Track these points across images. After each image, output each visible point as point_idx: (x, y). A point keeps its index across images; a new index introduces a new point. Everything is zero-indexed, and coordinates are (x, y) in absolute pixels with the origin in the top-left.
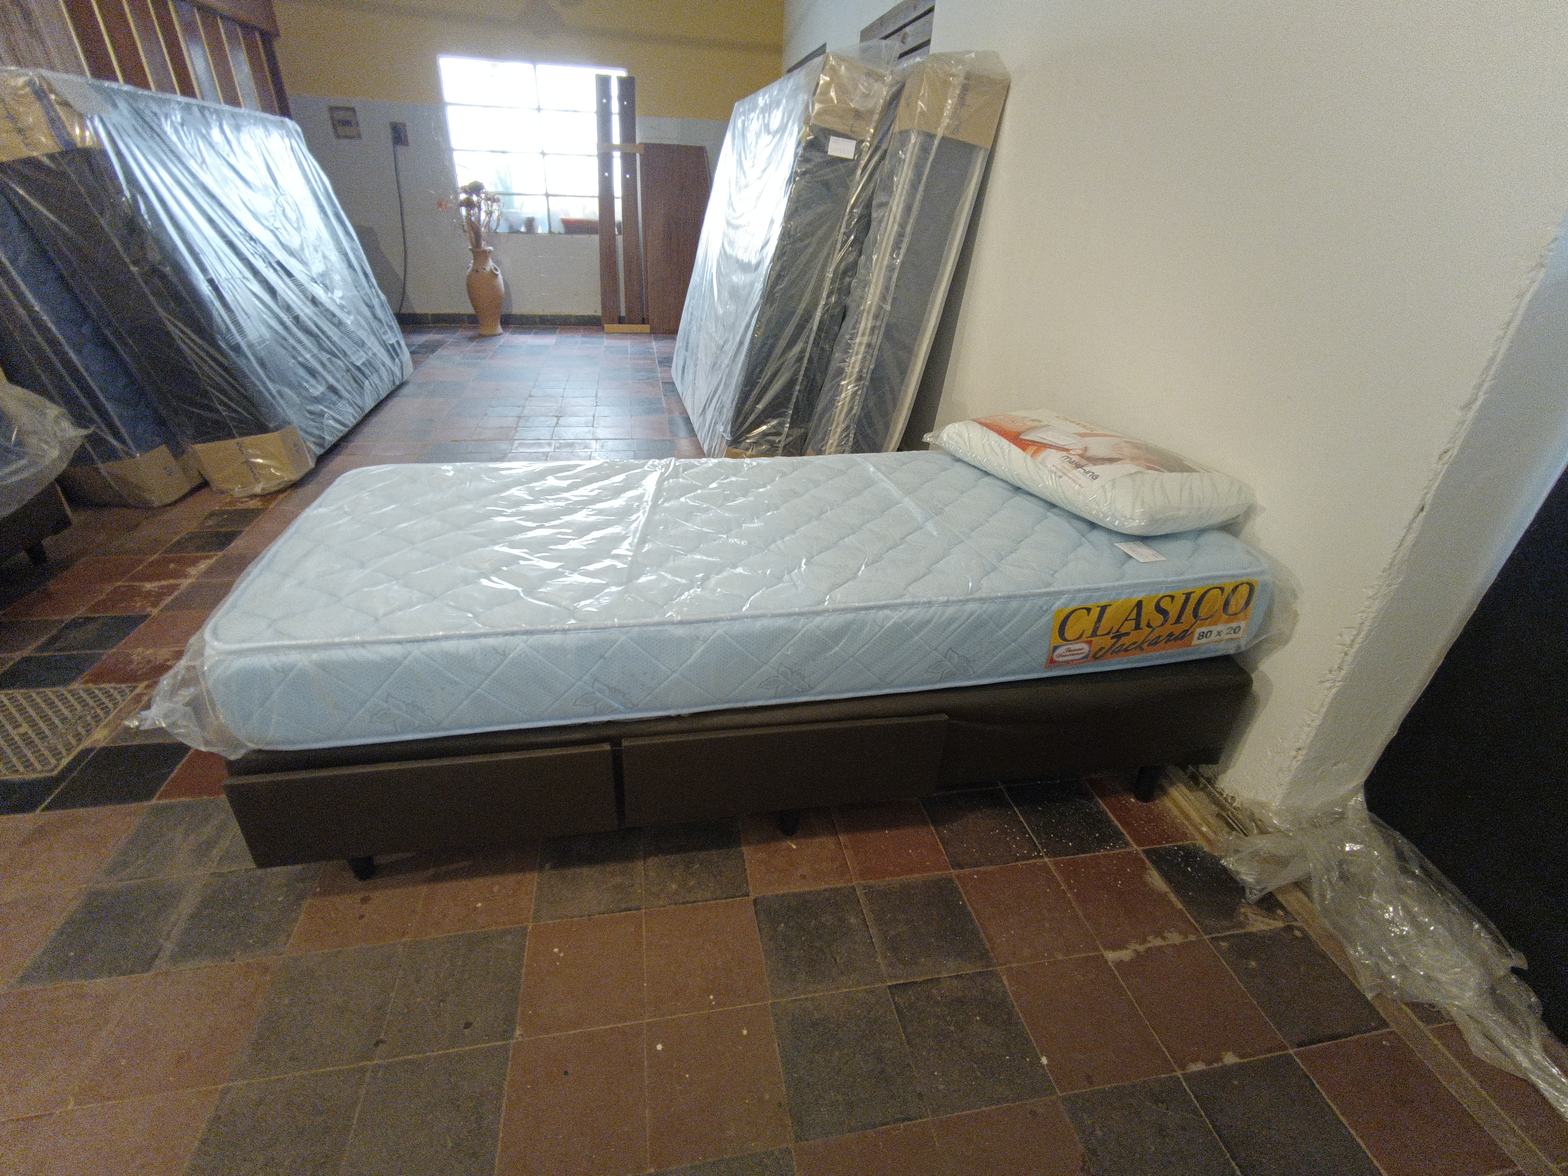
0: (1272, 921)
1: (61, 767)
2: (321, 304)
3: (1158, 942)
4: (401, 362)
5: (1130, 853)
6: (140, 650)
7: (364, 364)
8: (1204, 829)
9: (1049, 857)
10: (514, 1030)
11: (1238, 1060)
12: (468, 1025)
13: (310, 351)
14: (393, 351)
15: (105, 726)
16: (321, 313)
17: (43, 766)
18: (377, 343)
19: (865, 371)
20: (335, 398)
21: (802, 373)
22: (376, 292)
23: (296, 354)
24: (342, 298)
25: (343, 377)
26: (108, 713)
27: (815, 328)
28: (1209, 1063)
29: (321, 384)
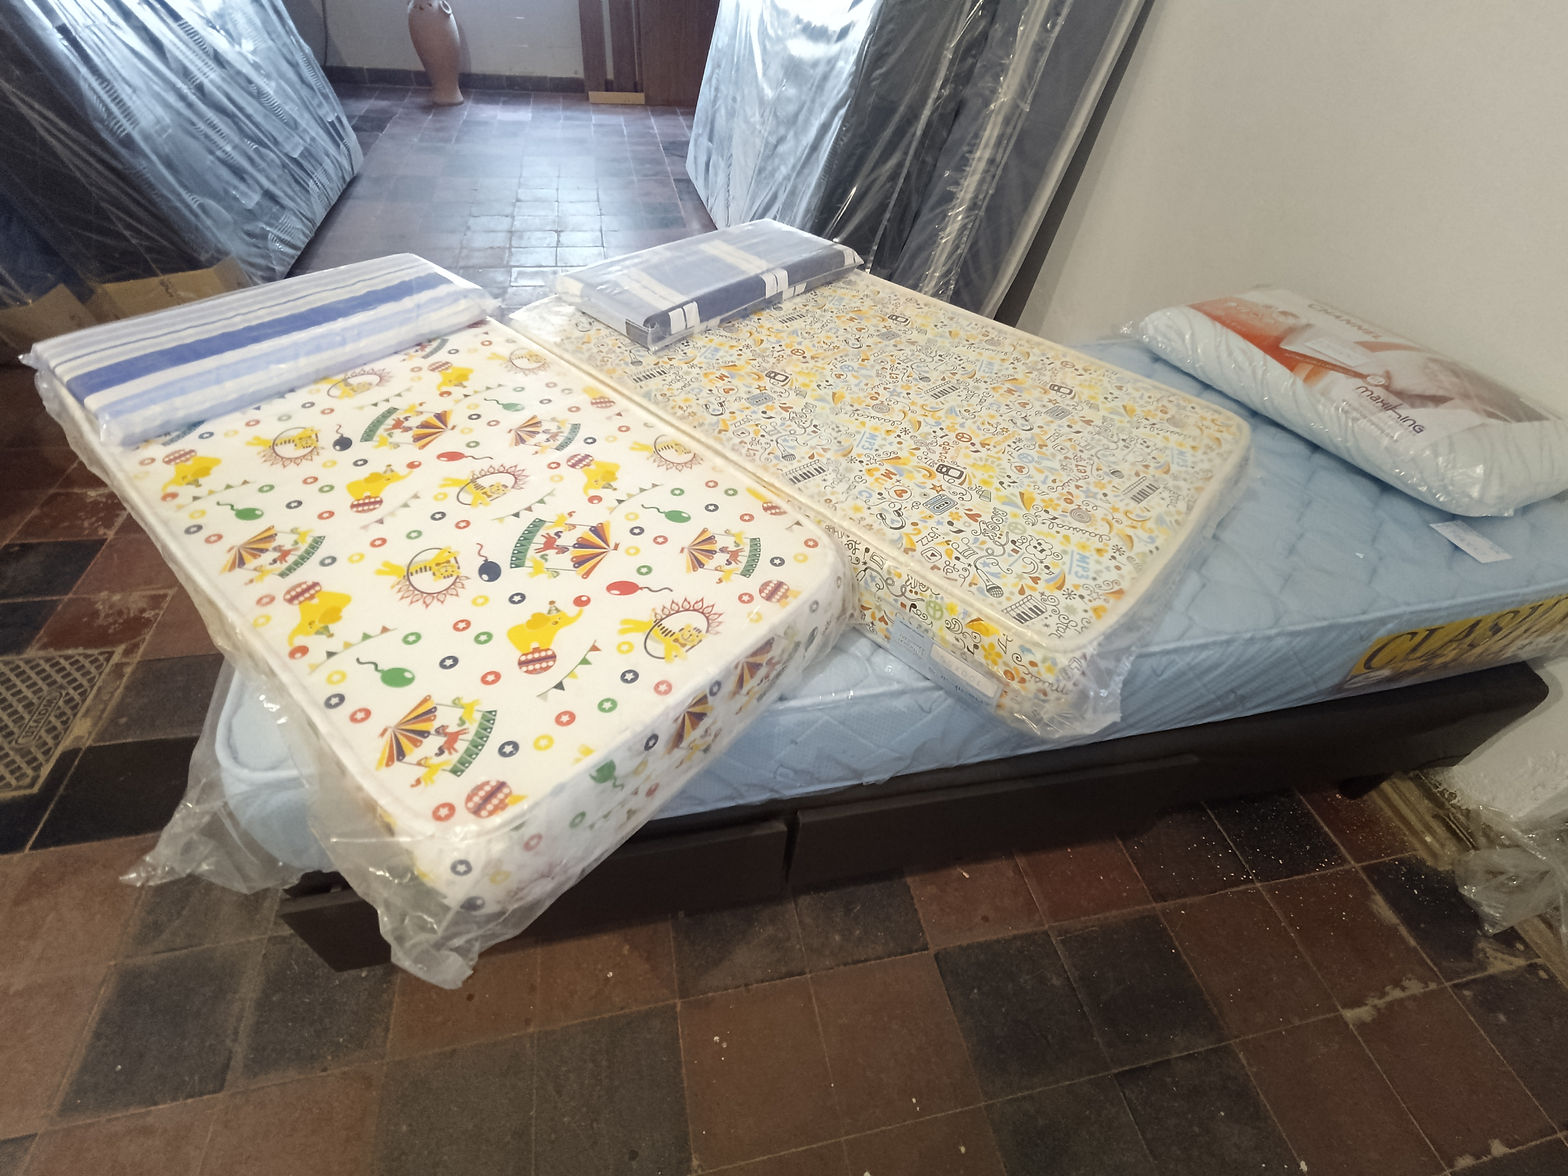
0: (1512, 959)
1: (41, 781)
2: (228, 62)
3: (1396, 994)
4: (348, 150)
5: (1348, 872)
6: (104, 594)
7: (302, 155)
8: (1428, 839)
9: (1261, 881)
10: (689, 1160)
11: (1507, 1150)
12: (634, 1155)
13: (230, 141)
14: (334, 132)
15: (85, 715)
16: (232, 77)
17: (17, 779)
18: (313, 123)
19: (981, 197)
20: (275, 209)
21: (895, 195)
22: (298, 41)
23: (214, 149)
24: (254, 52)
25: (280, 176)
26: (84, 695)
27: (919, 133)
28: (1478, 1157)
29: (254, 191)
